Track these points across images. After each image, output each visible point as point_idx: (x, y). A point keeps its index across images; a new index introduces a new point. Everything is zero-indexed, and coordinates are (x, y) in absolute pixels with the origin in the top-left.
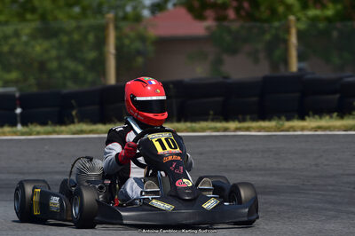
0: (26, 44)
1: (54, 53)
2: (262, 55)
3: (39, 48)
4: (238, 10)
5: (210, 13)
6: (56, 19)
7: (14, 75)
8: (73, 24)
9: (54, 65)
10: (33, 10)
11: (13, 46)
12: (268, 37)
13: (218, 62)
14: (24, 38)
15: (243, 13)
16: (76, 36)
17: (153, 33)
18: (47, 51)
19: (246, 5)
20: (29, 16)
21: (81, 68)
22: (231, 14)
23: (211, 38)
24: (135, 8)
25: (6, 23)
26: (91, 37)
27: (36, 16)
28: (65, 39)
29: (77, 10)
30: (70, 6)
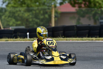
0: (23, 14)
1: (31, 16)
2: (92, 18)
3: (26, 15)
4: (85, 4)
5: (77, 5)
6: (31, 6)
7: (19, 23)
8: (36, 8)
9: (31, 20)
10: (25, 3)
11: (19, 14)
12: (93, 12)
13: (79, 20)
14: (22, 12)
15: (86, 5)
16: (37, 11)
17: (60, 11)
18: (29, 16)
19: (87, 3)
20: (24, 5)
21: (38, 21)
22: (83, 6)
23: (77, 13)
24: (54, 3)
25: (17, 7)
26: (42, 12)
27: (26, 5)
28: (34, 12)
29: (37, 4)
30: (36, 2)
